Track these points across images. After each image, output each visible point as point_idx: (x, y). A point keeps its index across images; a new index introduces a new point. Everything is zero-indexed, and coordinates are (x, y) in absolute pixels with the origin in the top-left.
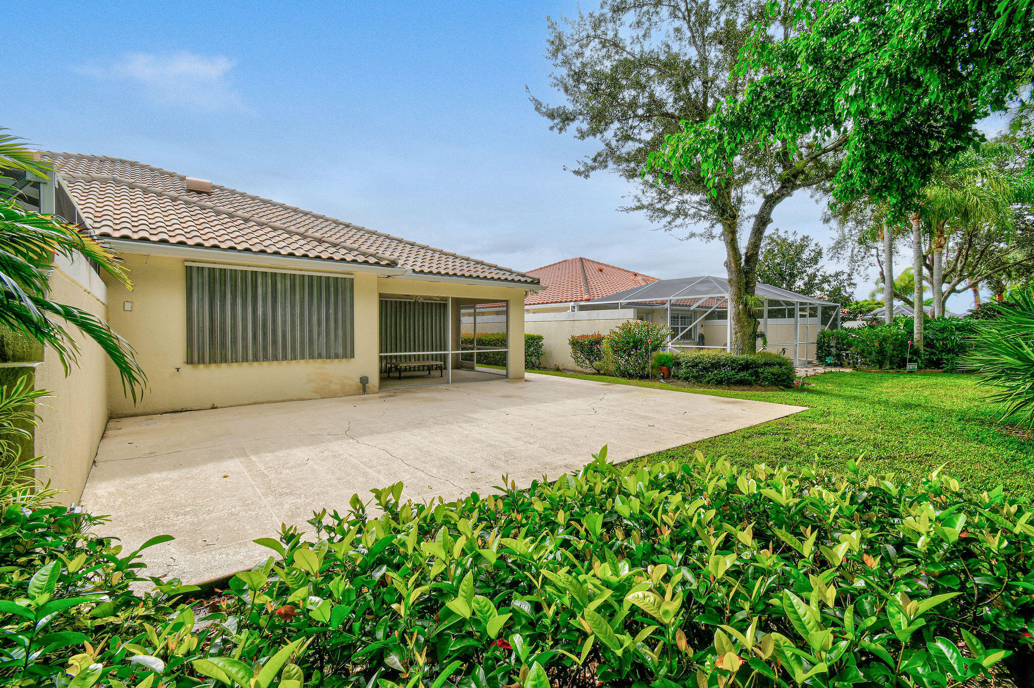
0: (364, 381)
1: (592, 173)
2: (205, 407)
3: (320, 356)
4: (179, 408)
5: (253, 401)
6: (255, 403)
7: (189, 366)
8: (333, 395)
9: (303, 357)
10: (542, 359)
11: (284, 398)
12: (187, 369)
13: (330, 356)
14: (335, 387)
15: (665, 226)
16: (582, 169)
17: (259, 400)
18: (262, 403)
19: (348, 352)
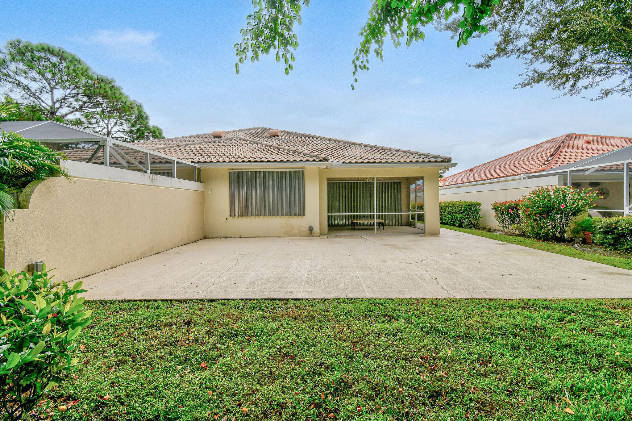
0: (311, 229)
1: (493, 62)
2: (237, 237)
3: (286, 214)
4: (228, 237)
5: (256, 235)
6: (257, 237)
7: (231, 218)
8: (295, 236)
9: (278, 215)
10: (480, 221)
11: (270, 236)
12: (230, 219)
13: (291, 214)
14: (296, 231)
15: (571, 91)
16: (482, 61)
17: (259, 236)
18: (260, 237)
19: (302, 212)
